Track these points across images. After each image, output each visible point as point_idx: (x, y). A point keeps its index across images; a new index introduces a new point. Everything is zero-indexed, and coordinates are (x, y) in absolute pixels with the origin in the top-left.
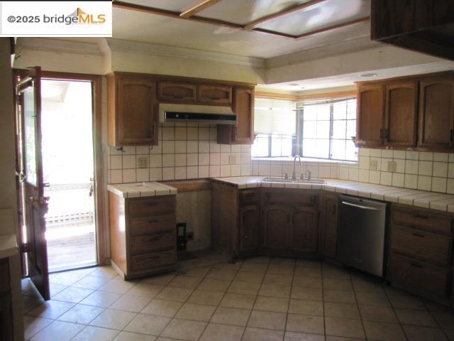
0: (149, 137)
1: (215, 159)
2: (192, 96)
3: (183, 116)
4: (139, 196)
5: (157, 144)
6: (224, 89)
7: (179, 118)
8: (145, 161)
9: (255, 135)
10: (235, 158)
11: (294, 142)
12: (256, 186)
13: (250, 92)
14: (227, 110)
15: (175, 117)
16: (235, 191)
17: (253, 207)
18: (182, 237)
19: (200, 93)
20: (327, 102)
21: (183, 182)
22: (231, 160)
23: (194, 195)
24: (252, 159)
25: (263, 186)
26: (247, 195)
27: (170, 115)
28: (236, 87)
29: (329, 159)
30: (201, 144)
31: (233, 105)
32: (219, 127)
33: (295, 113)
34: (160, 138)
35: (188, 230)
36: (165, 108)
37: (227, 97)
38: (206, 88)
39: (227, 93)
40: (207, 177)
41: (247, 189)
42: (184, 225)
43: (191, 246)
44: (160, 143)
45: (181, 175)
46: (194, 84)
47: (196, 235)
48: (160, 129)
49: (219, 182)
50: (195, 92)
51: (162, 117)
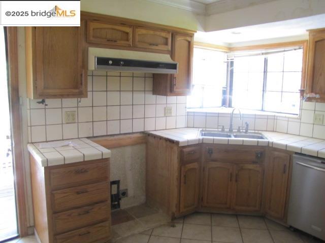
0: (76, 87)
1: (150, 111)
2: (127, 40)
3: (117, 62)
4: (62, 163)
5: (86, 96)
6: (164, 34)
7: (112, 65)
8: (73, 115)
9: (193, 86)
10: (171, 110)
11: (224, 92)
12: (197, 142)
13: (189, 39)
14: (166, 58)
15: (108, 64)
16: (175, 148)
17: (195, 165)
18: (115, 195)
19: (137, 38)
20: (263, 54)
21: (116, 137)
22: (167, 112)
23: (128, 151)
24: (188, 110)
25: (204, 142)
26: (189, 153)
27: (102, 61)
28: (174, 33)
29: (262, 110)
30: (136, 95)
31: (172, 53)
32: (155, 76)
33: (226, 64)
34: (89, 88)
35: (122, 188)
36: (95, 53)
37: (166, 44)
38: (143, 31)
39: (167, 39)
40: (143, 130)
41: (188, 146)
42: (117, 183)
43: (125, 204)
44: (90, 94)
45: (114, 129)
46: (130, 26)
47: (131, 193)
48: (89, 79)
49: (155, 136)
50: (131, 36)
51: (92, 64)
